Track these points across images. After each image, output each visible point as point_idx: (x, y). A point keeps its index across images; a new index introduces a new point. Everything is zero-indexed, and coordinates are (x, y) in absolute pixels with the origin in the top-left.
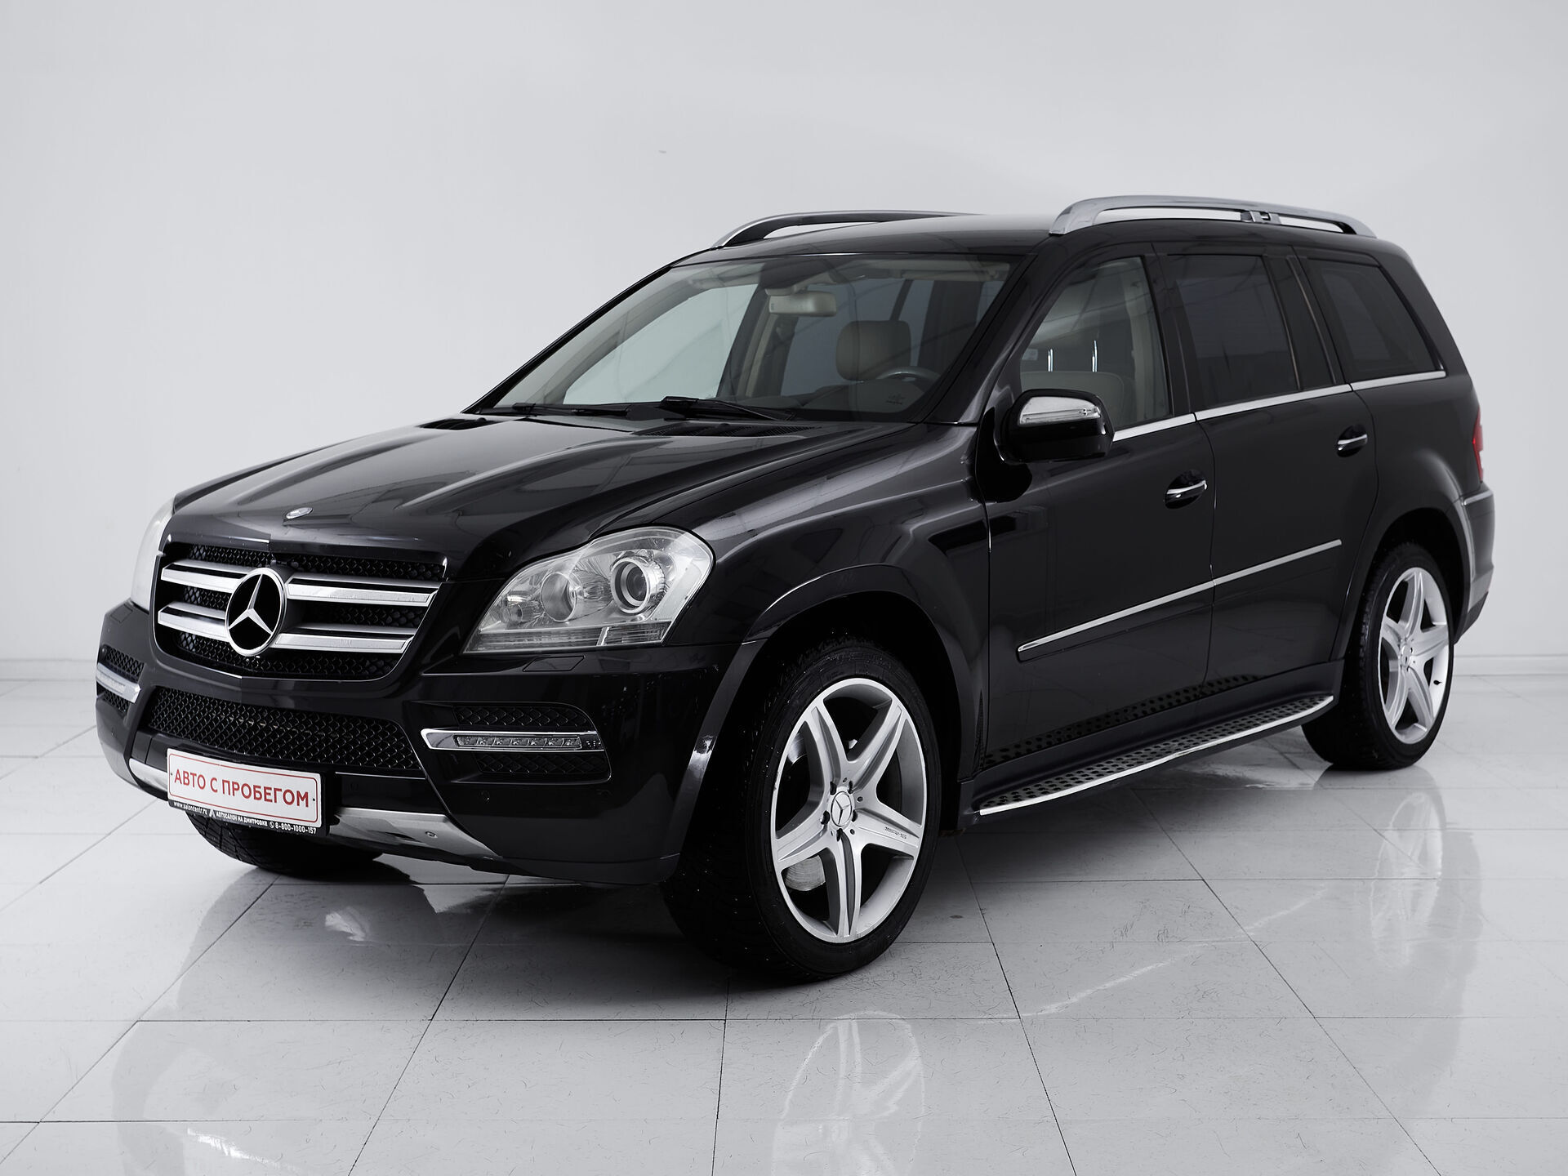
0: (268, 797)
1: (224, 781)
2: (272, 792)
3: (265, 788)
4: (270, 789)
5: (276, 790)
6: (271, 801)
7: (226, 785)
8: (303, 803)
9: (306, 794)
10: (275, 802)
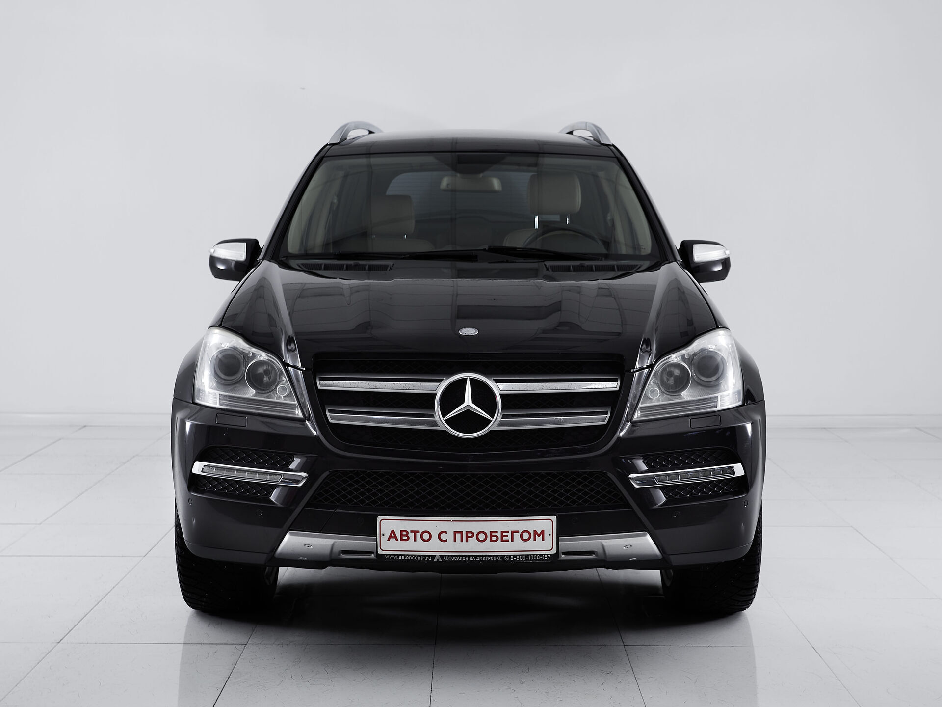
0: (505, 538)
1: (455, 533)
2: (509, 534)
3: (502, 532)
4: (508, 532)
5: (513, 532)
6: (508, 541)
7: (458, 536)
8: (539, 539)
9: (543, 532)
10: (512, 540)
